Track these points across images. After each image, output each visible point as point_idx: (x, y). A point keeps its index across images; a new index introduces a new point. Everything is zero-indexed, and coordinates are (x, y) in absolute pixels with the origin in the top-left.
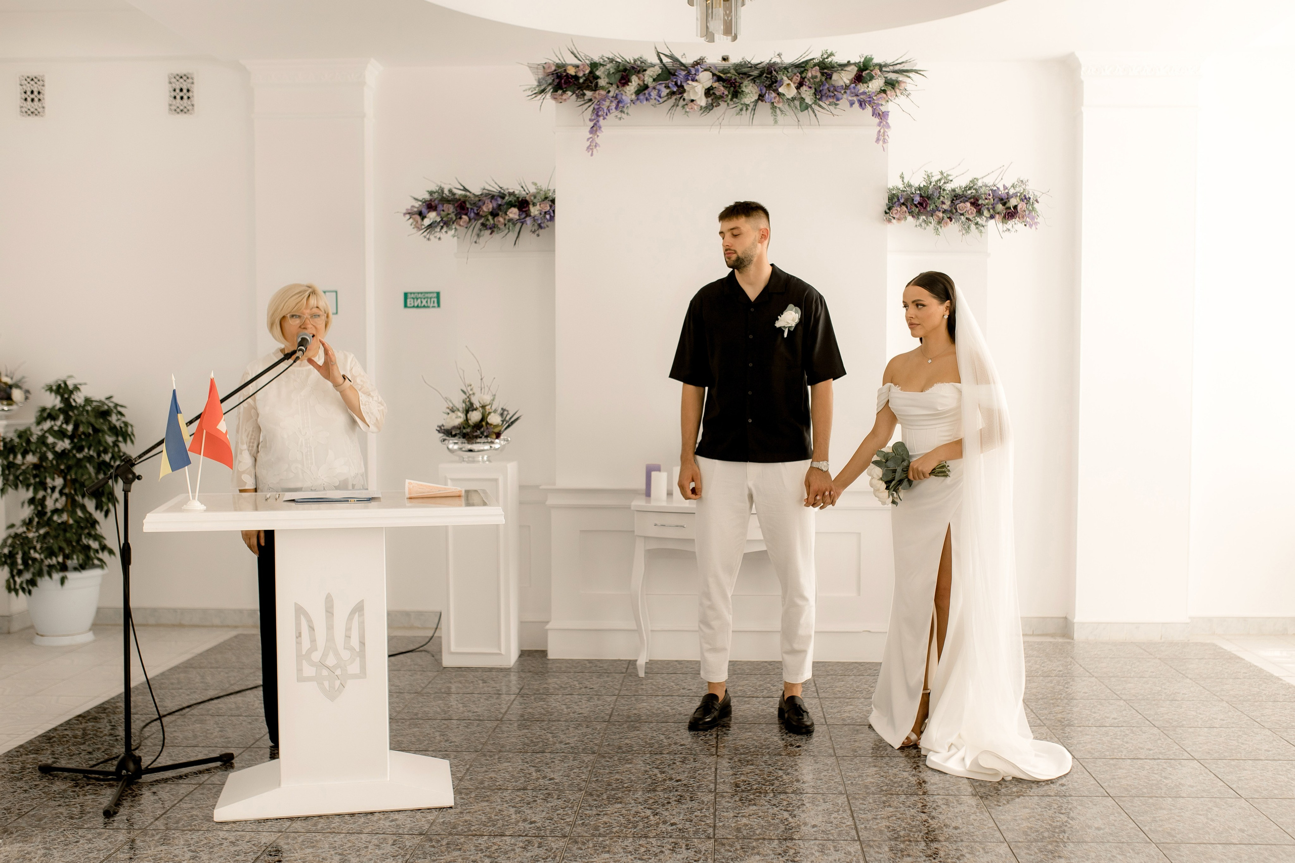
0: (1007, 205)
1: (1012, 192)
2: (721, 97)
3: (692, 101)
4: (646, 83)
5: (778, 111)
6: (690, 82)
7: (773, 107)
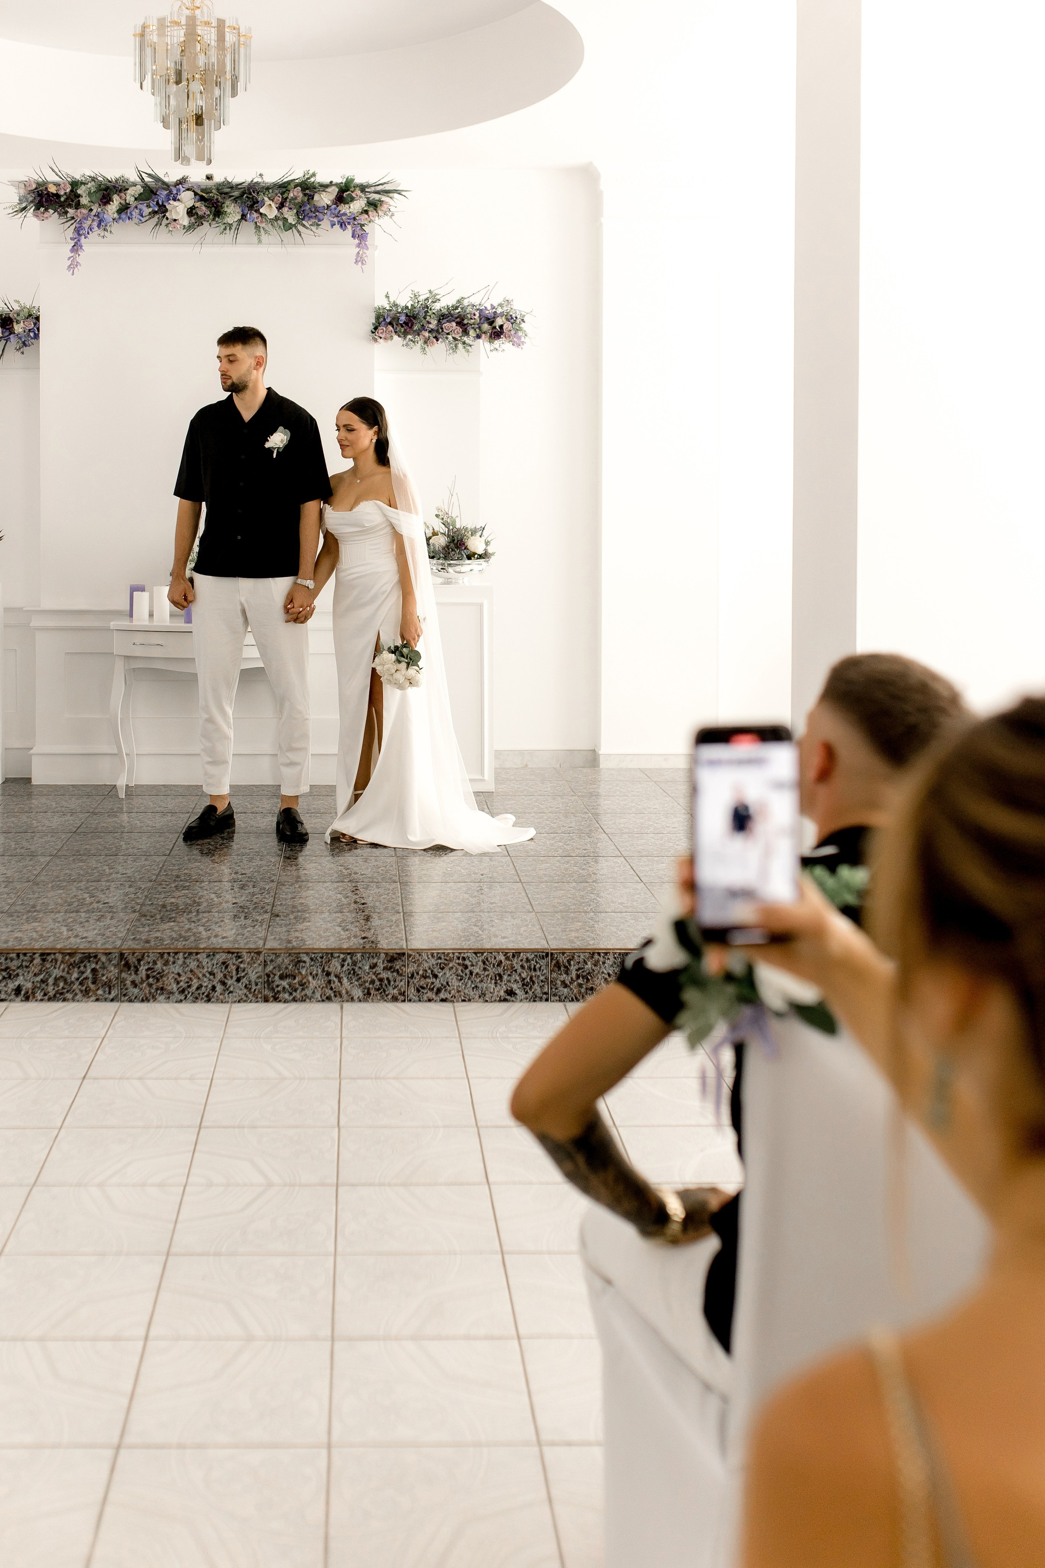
0: (494, 325)
1: (499, 311)
2: (202, 217)
3: (175, 220)
4: (127, 202)
5: (262, 230)
6: (171, 202)
7: (257, 227)
